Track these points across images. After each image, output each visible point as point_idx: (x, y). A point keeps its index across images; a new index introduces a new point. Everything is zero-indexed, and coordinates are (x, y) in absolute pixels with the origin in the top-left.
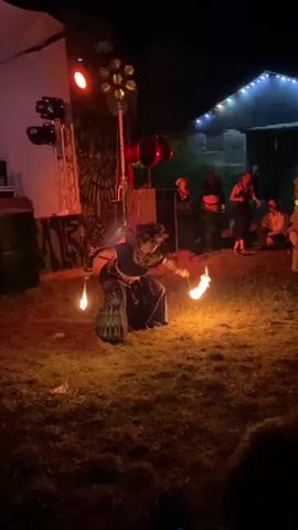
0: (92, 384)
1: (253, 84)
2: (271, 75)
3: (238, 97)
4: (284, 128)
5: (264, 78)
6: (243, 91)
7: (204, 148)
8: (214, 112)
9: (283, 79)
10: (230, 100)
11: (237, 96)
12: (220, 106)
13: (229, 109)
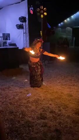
0: (37, 94)
1: (75, 15)
5: (78, 13)
6: (72, 17)
8: (64, 22)
10: (68, 19)
11: (70, 18)
13: (68, 21)
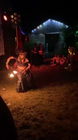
0: (17, 102)
1: (46, 22)
2: (51, 20)
3: (43, 25)
4: (54, 34)
5: (49, 20)
6: (44, 24)
7: (34, 38)
8: (37, 29)
9: (54, 21)
10: (41, 26)
12: (38, 27)
